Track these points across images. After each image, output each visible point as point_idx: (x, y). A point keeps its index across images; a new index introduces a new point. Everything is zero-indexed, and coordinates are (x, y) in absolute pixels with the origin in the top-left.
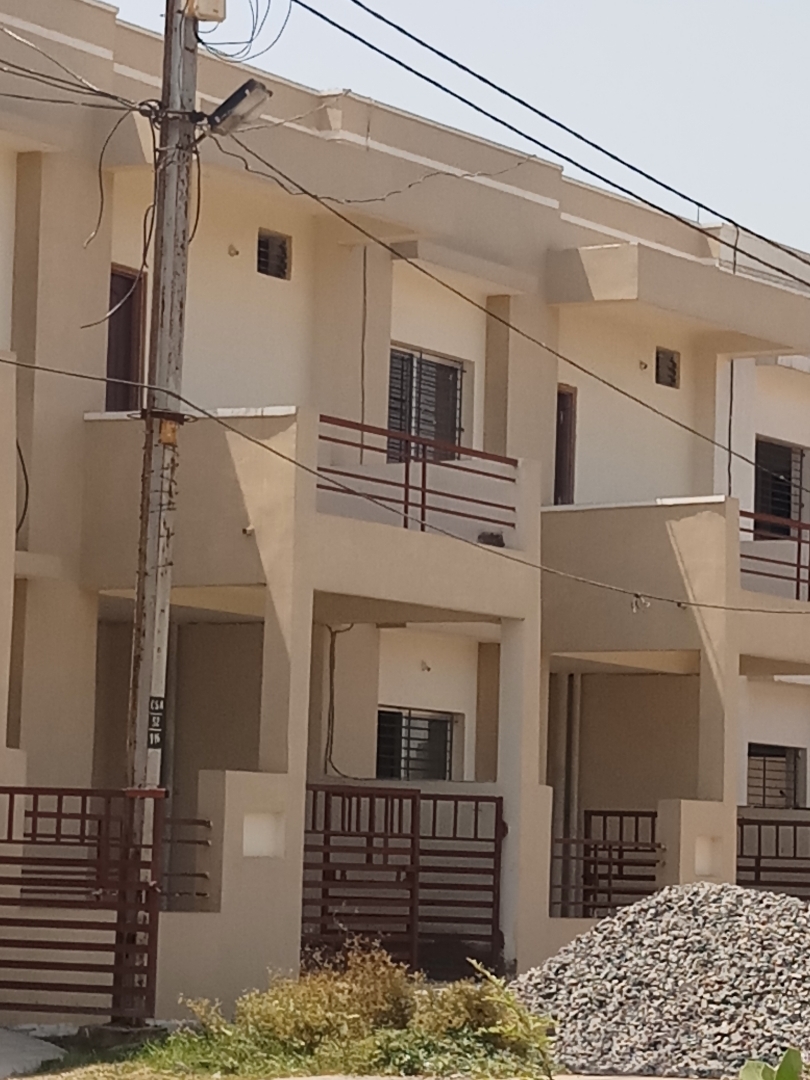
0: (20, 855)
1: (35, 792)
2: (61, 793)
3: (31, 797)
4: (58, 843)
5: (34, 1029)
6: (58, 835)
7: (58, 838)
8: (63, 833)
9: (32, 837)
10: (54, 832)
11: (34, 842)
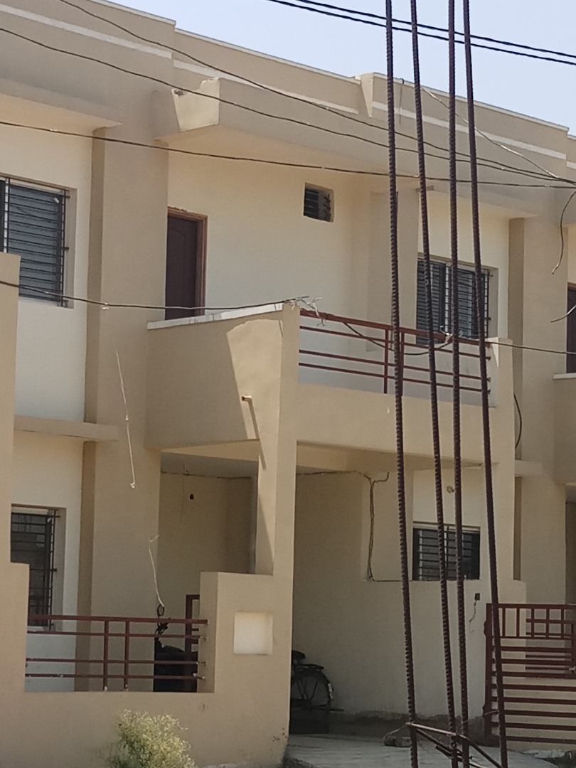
0: (524, 646)
1: (532, 607)
2: (548, 607)
3: (530, 610)
4: (548, 638)
5: (537, 753)
6: (547, 634)
7: (547, 635)
8: (550, 632)
9: (532, 635)
10: (545, 632)
11: (533, 638)
